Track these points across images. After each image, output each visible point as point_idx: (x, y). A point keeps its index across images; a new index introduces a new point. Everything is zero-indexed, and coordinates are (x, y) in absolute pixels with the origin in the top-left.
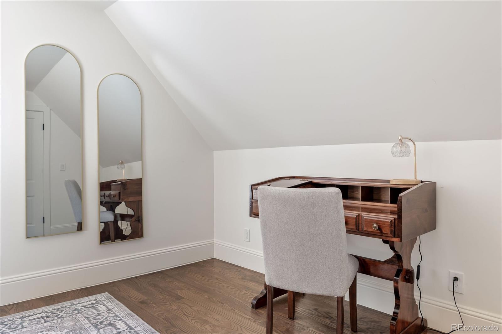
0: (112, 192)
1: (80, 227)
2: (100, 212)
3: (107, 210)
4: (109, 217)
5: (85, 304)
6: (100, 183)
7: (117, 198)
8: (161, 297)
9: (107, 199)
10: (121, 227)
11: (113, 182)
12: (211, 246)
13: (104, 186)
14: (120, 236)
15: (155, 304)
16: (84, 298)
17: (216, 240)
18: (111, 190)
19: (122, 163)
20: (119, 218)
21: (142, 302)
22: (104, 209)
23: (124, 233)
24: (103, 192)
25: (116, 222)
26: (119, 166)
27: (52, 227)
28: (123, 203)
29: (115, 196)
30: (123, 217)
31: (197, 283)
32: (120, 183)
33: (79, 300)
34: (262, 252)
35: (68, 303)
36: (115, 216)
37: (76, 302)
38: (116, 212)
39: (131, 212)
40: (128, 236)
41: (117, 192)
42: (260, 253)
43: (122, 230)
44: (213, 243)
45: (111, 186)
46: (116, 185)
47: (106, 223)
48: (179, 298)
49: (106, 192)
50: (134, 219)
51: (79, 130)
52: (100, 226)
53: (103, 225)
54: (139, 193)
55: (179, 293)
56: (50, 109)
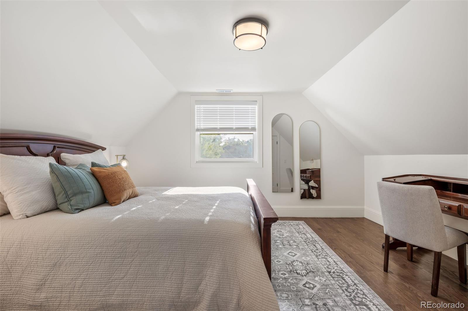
0: (307, 175)
1: (292, 191)
2: (300, 184)
3: (305, 183)
4: (306, 187)
5: (294, 223)
6: (301, 170)
7: (309, 178)
8: (329, 229)
9: (305, 178)
10: (312, 192)
11: (308, 169)
12: (363, 210)
13: (303, 172)
14: (311, 197)
15: (325, 231)
16: (294, 221)
17: (365, 207)
18: (306, 174)
19: (312, 160)
20: (311, 188)
21: (319, 229)
22: (304, 183)
23: (313, 196)
24: (302, 175)
25: (309, 190)
26: (311, 162)
27: (281, 188)
28: (313, 181)
29: (308, 177)
30: (313, 188)
31: (350, 228)
32: (311, 171)
33: (292, 221)
34: (381, 213)
35: (287, 221)
36: (309, 187)
37: (291, 222)
38: (309, 185)
39: (317, 186)
40: (315, 198)
41: (309, 175)
42: (380, 213)
43: (312, 194)
44: (364, 208)
45: (306, 172)
46: (309, 171)
47: (304, 190)
48: (338, 232)
49: (304, 174)
50: (318, 189)
51: (291, 143)
52: (300, 191)
53: (303, 191)
54: (319, 176)
55: (339, 230)
56: (280, 135)
